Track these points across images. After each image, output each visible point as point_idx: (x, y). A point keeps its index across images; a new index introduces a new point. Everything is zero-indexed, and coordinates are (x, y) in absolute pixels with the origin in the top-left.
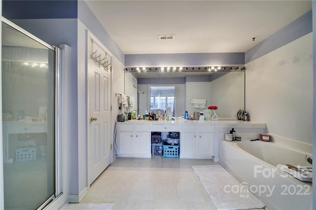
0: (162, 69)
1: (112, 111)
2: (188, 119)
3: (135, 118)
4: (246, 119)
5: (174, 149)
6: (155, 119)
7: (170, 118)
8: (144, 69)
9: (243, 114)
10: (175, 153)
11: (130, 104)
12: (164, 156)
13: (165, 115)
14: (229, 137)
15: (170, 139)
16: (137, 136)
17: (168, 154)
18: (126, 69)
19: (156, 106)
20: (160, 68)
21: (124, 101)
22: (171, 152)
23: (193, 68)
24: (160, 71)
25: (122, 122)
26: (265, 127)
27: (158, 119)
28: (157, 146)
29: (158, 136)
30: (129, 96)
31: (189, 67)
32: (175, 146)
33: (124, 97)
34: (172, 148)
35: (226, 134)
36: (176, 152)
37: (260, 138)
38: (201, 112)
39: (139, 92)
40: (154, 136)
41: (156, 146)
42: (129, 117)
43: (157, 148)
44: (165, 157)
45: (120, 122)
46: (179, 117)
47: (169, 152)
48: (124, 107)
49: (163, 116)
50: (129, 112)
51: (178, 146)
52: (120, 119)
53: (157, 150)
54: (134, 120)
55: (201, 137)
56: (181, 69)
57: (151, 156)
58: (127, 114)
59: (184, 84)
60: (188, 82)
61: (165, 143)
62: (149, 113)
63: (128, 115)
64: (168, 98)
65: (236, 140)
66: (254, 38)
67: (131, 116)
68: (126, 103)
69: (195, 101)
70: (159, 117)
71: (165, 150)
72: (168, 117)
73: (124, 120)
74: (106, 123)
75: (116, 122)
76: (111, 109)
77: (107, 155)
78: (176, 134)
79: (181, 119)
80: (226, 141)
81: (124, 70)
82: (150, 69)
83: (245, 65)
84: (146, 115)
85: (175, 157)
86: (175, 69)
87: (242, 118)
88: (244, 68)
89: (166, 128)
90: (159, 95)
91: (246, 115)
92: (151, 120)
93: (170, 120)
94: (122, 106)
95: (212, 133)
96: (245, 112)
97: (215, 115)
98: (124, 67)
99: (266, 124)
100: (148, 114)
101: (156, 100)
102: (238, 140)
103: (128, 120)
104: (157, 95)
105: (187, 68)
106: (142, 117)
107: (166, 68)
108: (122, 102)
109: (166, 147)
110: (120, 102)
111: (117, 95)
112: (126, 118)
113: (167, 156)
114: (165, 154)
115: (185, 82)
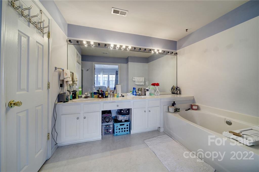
0: (112, 46)
1: (50, 89)
2: (136, 95)
3: (81, 97)
4: (178, 93)
5: (125, 126)
6: (104, 97)
7: (120, 95)
8: (92, 43)
9: (177, 89)
10: (126, 130)
11: (74, 81)
12: (115, 135)
13: (115, 92)
14: (172, 109)
15: (121, 116)
16: (85, 118)
17: (119, 132)
18: (70, 41)
19: (98, 83)
20: (109, 45)
21: (67, 77)
22: (122, 129)
23: (140, 49)
24: (109, 48)
25: (64, 102)
26: (193, 99)
27: (108, 96)
28: (108, 125)
29: (108, 114)
30: (73, 72)
31: (137, 47)
32: (126, 123)
33: (67, 73)
34: (124, 125)
35: (169, 107)
36: (127, 128)
37: (191, 108)
38: (147, 89)
39: (83, 69)
40: (104, 115)
41: (106, 126)
42: (73, 95)
43: (108, 127)
44: (117, 135)
45: (62, 103)
46: (128, 94)
47: (121, 129)
48: (67, 84)
49: (113, 93)
50: (72, 90)
51: (129, 123)
52: (61, 98)
53: (107, 130)
54: (80, 99)
55: (150, 111)
56: (130, 47)
57: (101, 138)
58: (71, 93)
59: (126, 64)
60: (130, 62)
61: (116, 120)
62: (98, 91)
63: (73, 94)
64: (110, 76)
65: (176, 111)
66: (187, 30)
67: (76, 95)
68: (70, 80)
69: (136, 79)
70: (109, 94)
71: (117, 128)
72: (118, 94)
73: (67, 99)
74: (40, 107)
75: (56, 103)
76: (49, 87)
77: (41, 151)
78: (127, 110)
79: (130, 95)
80: (169, 113)
81: (67, 42)
82: (99, 44)
83: (177, 51)
84: (94, 92)
85: (126, 133)
86: (124, 47)
87: (176, 93)
88: (176, 53)
89: (118, 106)
90: (102, 73)
91: (179, 90)
92: (100, 98)
93: (120, 97)
94: (65, 83)
95: (159, 106)
96: (178, 88)
97: (158, 91)
98: (67, 38)
99: (193, 97)
100: (96, 91)
101: (98, 78)
102: (178, 111)
103: (73, 99)
104: (100, 73)
105: (135, 48)
106: (89, 95)
107: (115, 46)
108: (64, 78)
109: (117, 125)
110: (61, 78)
111: (57, 70)
112: (70, 98)
113: (118, 134)
114: (116, 132)
115: (127, 62)
